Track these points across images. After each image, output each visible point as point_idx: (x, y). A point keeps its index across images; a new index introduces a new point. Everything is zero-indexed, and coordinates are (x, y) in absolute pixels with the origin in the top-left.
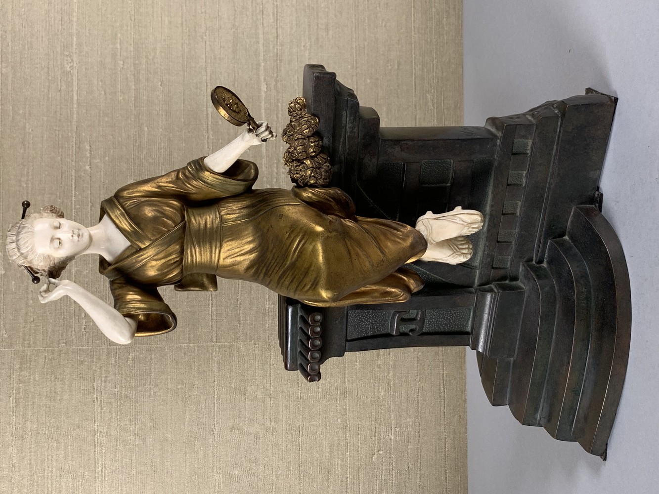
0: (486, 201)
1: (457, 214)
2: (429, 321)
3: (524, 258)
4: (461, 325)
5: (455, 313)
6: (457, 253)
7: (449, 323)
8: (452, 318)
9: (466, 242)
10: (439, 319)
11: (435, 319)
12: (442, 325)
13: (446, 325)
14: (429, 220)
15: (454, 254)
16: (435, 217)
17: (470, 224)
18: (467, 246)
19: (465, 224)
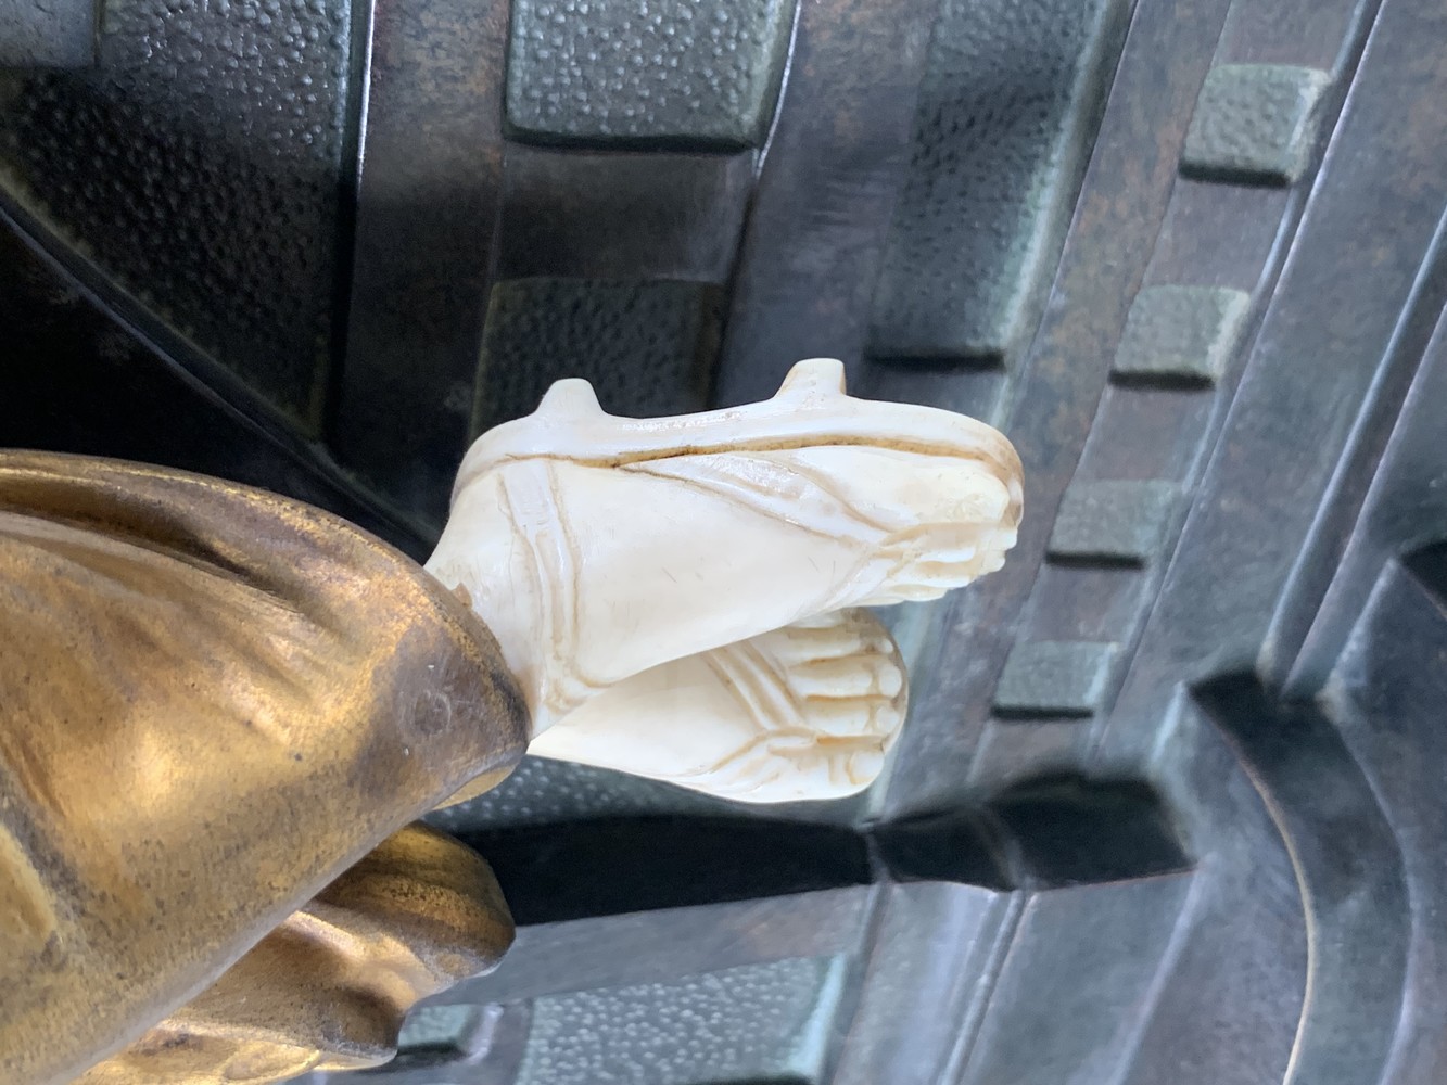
0: (1003, 279)
1: (804, 443)
2: (552, 1045)
3: (1203, 655)
4: (759, 1040)
5: (728, 989)
6: (779, 743)
7: (684, 1043)
8: (707, 1016)
9: (854, 646)
10: (623, 1025)
11: (591, 1029)
12: (637, 1056)
13: (666, 1052)
14: (563, 468)
15: (760, 753)
16: (612, 450)
17: (910, 535)
18: (859, 685)
19: (874, 538)
